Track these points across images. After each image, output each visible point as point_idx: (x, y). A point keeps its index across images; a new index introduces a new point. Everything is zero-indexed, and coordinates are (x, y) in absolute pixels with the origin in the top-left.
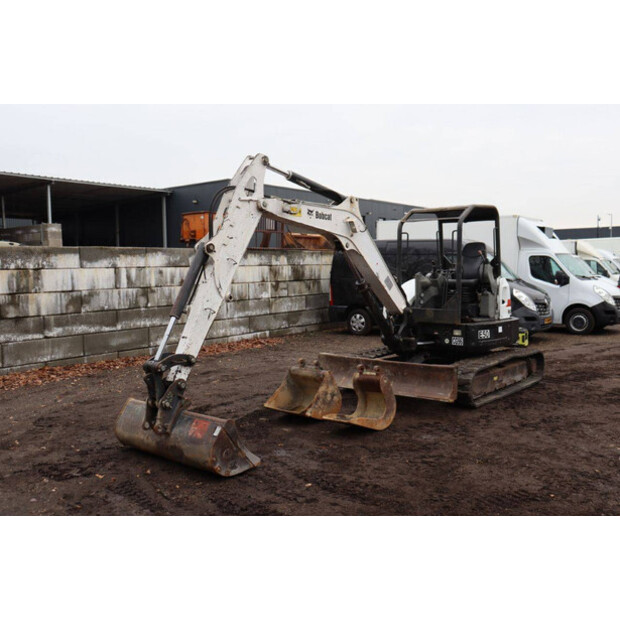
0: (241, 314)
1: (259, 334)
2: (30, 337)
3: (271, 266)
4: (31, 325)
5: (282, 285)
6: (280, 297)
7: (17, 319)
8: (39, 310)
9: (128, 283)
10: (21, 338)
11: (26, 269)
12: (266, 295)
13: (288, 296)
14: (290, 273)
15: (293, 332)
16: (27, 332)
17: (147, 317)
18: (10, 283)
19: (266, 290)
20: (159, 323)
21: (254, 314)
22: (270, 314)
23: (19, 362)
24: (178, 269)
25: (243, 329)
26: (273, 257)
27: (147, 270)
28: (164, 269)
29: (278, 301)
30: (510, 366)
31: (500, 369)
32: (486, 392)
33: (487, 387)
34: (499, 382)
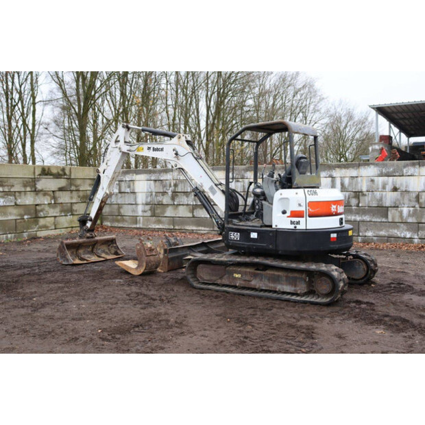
9: (342, 188)
17: (358, 213)
20: (368, 220)
24: (391, 178)
27: (359, 179)
28: (376, 179)
30: (269, 272)
31: (248, 270)
32: (219, 282)
33: (221, 278)
34: (245, 280)
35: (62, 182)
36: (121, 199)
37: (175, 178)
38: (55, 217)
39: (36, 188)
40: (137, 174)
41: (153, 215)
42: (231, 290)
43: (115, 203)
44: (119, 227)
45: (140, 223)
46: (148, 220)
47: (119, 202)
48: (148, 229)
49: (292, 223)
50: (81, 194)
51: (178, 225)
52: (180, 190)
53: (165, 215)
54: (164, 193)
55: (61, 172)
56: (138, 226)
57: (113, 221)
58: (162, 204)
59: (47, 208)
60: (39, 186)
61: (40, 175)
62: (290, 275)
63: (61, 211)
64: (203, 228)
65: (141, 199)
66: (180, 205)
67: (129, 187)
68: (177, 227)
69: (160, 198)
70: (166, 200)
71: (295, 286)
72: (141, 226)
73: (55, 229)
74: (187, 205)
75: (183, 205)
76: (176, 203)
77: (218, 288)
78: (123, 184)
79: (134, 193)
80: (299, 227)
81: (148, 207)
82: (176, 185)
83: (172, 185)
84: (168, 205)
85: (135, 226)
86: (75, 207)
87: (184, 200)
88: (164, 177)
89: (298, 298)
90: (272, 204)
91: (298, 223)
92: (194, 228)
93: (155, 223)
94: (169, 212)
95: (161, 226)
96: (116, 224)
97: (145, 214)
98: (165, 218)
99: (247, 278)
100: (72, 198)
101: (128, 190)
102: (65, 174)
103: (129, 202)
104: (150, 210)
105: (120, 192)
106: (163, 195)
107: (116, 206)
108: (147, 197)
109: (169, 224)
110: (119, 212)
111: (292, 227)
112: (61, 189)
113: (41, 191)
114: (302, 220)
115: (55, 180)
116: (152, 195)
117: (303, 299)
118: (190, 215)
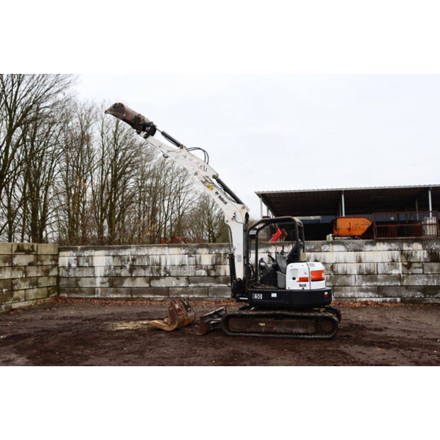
0: (369, 284)
1: (388, 299)
2: (221, 285)
3: (402, 251)
4: (222, 280)
5: (415, 265)
6: (413, 274)
7: (215, 277)
8: (225, 273)
10: (216, 285)
11: (220, 254)
12: (395, 272)
13: (423, 273)
14: (426, 256)
15: (431, 301)
16: (219, 283)
18: (212, 260)
19: (396, 268)
21: (383, 284)
22: (401, 286)
23: (215, 296)
25: (371, 294)
26: (404, 244)
29: (410, 277)
30: (286, 320)
31: (270, 320)
32: (248, 330)
33: (249, 327)
34: (268, 328)
35: (31, 258)
36: (79, 273)
37: (133, 253)
38: (25, 290)
39: (12, 263)
40: (95, 250)
41: (111, 286)
42: (257, 335)
43: (73, 276)
44: (77, 298)
45: (98, 293)
46: (106, 291)
47: (77, 275)
48: (106, 299)
49: (300, 286)
50: (44, 268)
51: (136, 295)
52: (137, 264)
53: (124, 286)
54: (122, 267)
55: (31, 249)
56: (96, 296)
57: (69, 292)
58: (121, 277)
59: (20, 282)
60: (15, 262)
61: (15, 252)
62: (302, 321)
63: (30, 285)
64: (159, 296)
65: (100, 272)
66: (138, 277)
67: (88, 261)
68: (134, 296)
69: (118, 271)
70: (124, 273)
71: (307, 328)
72: (99, 296)
73: (25, 301)
74: (145, 277)
75: (140, 277)
76: (133, 275)
77: (247, 335)
78: (81, 259)
79: (93, 267)
80: (305, 288)
81: (106, 279)
82: (134, 260)
83: (130, 259)
84: (126, 277)
85: (93, 296)
86: (40, 280)
87: (142, 272)
88: (122, 253)
89: (309, 337)
90: (285, 273)
91: (305, 285)
92: (151, 296)
93: (112, 293)
94: (127, 284)
95: (119, 296)
96: (74, 295)
97: (104, 286)
98: (123, 289)
99: (270, 326)
100: (37, 272)
101: (86, 264)
102: (34, 251)
103: (87, 275)
104: (108, 281)
105: (78, 266)
106: (121, 269)
107: (74, 279)
108: (105, 271)
109: (127, 294)
110: (77, 284)
111: (301, 288)
112: (30, 264)
113: (17, 266)
114: (307, 283)
115: (27, 256)
116: (110, 268)
117: (313, 336)
118: (147, 285)
